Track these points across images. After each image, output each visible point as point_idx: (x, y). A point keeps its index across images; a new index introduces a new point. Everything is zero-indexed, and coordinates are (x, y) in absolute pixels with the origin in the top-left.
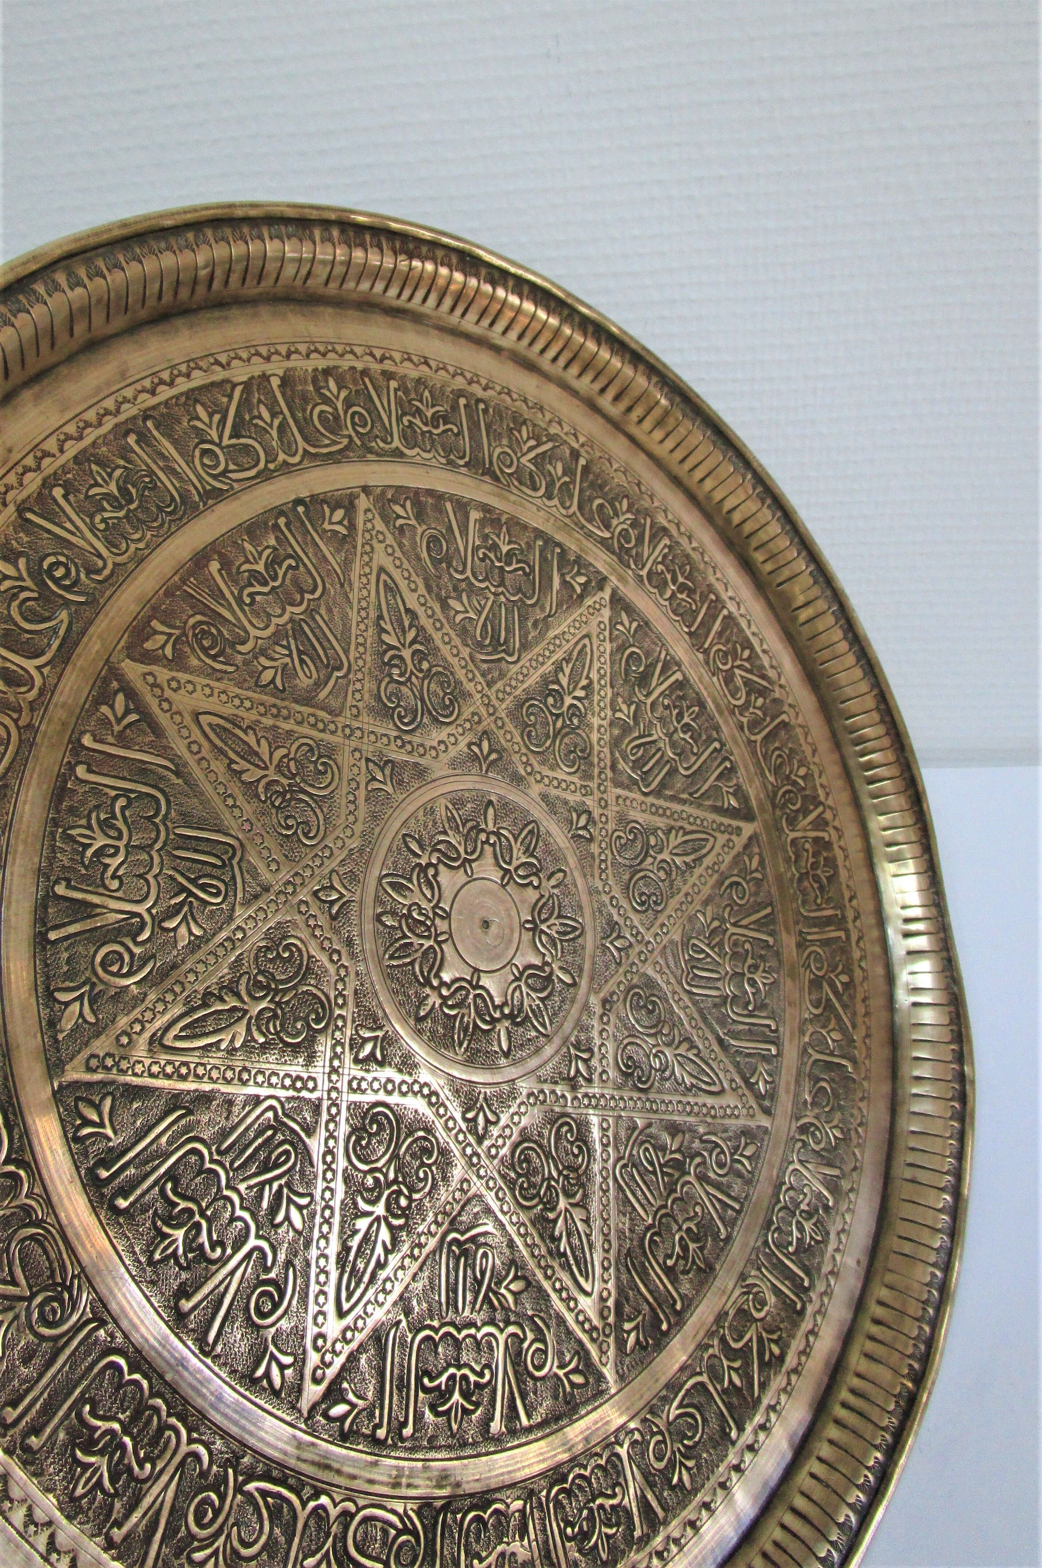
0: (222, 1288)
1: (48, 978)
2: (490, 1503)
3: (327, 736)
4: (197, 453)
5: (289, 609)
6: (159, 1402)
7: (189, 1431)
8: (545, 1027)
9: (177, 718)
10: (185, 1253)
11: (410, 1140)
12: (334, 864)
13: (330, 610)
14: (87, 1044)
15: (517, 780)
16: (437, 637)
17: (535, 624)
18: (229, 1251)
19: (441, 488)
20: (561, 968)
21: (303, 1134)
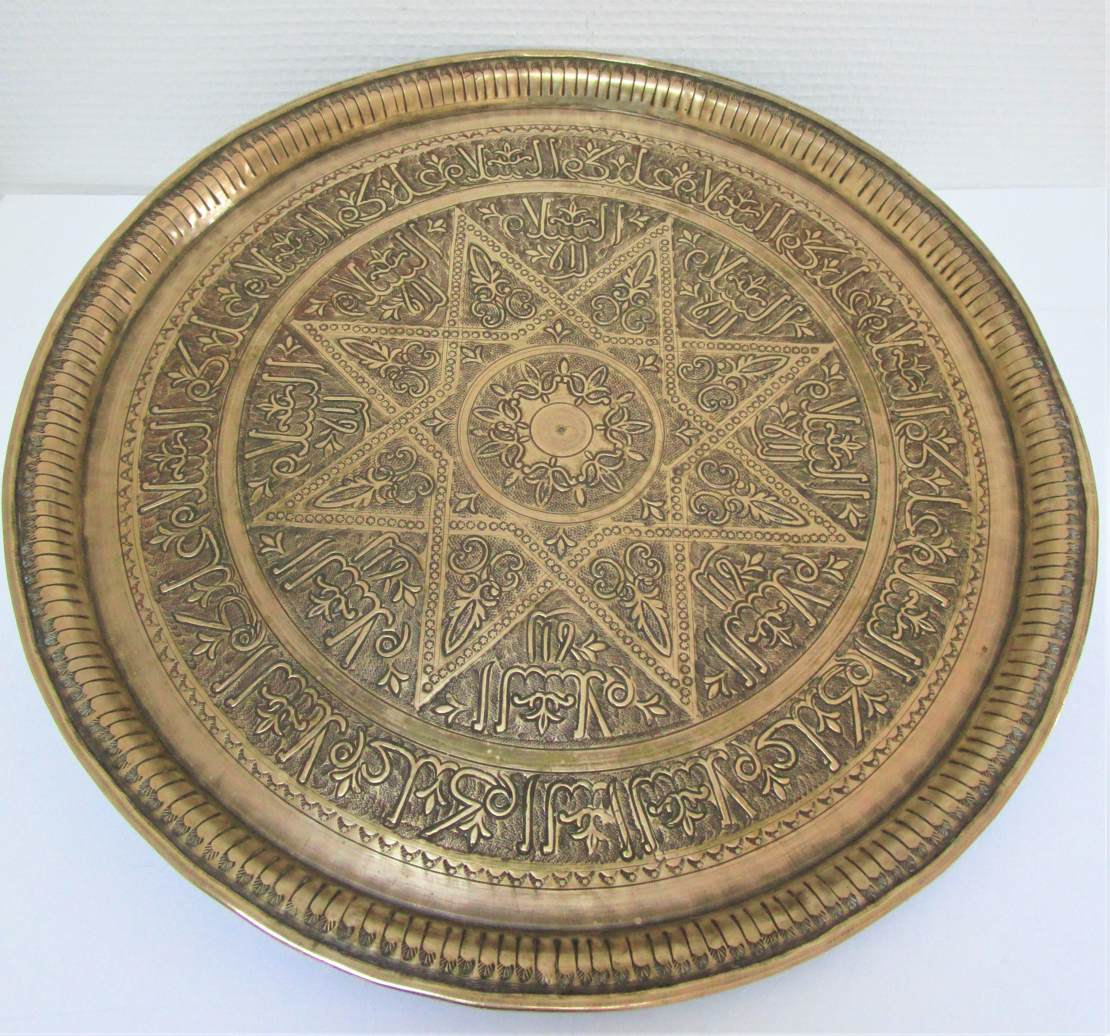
0: (356, 634)
1: (245, 476)
2: (575, 781)
3: (432, 339)
4: (340, 214)
5: (403, 277)
6: (312, 691)
7: (333, 708)
8: (618, 488)
9: (326, 344)
10: (330, 614)
11: (498, 557)
12: (436, 404)
13: (432, 273)
14: (268, 507)
15: (587, 343)
16: (517, 274)
17: (602, 252)
18: (360, 614)
19: (517, 192)
20: (630, 451)
21: (415, 553)
